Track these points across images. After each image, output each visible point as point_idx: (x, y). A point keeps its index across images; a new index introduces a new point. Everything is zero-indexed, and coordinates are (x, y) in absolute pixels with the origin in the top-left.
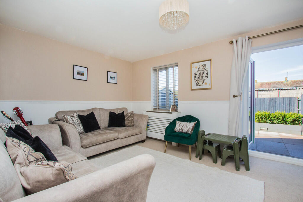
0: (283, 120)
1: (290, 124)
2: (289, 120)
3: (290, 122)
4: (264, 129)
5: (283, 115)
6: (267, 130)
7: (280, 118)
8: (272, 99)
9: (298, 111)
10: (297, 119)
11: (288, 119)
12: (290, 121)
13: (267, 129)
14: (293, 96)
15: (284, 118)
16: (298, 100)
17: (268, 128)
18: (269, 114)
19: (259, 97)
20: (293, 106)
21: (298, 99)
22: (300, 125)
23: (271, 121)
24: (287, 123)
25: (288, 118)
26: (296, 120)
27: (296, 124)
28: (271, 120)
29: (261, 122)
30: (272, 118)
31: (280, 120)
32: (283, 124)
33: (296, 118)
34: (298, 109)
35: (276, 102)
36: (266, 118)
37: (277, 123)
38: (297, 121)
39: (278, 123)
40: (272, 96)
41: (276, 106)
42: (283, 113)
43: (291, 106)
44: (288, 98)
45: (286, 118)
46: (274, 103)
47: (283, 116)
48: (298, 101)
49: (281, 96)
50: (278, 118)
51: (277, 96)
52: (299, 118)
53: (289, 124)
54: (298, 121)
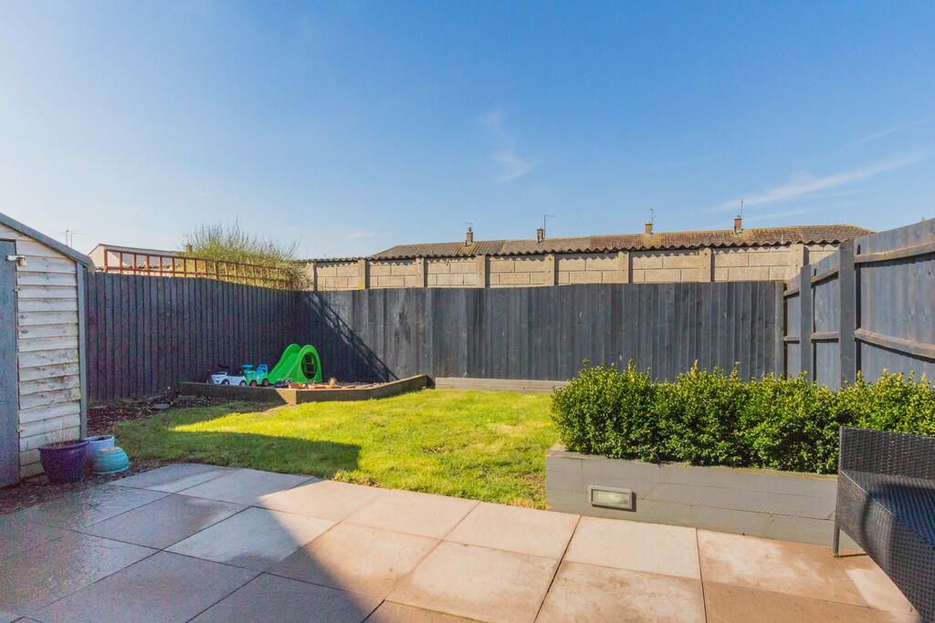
0: (726, 436)
1: (767, 463)
2: (761, 438)
3: (767, 448)
4: (612, 498)
5: (724, 401)
6: (634, 509)
7: (705, 424)
8: (686, 292)
9: (786, 344)
10: (809, 426)
11: (757, 429)
12: (767, 441)
13: (628, 498)
14: (764, 278)
15: (729, 418)
16: (786, 293)
17: (634, 497)
18: (643, 393)
19: (635, 280)
20: (766, 323)
21: (785, 289)
22: (825, 472)
23: (653, 443)
24: (745, 457)
25: (753, 424)
26: (804, 437)
27: (801, 467)
28: (656, 437)
29: (596, 453)
30: (662, 424)
31: (704, 438)
32: (727, 463)
33: (802, 421)
34: (786, 339)
35: (699, 304)
36: (625, 425)
37: (688, 456)
38: (809, 439)
39: (696, 462)
40: (688, 277)
41: (701, 324)
42: (727, 381)
43: (757, 324)
44: (746, 283)
45: (742, 419)
46: (692, 308)
47: (724, 407)
48: (786, 298)
49: (721, 277)
50: (695, 424)
51: (703, 277)
52: (821, 425)
53: (760, 463)
54: (812, 443)
